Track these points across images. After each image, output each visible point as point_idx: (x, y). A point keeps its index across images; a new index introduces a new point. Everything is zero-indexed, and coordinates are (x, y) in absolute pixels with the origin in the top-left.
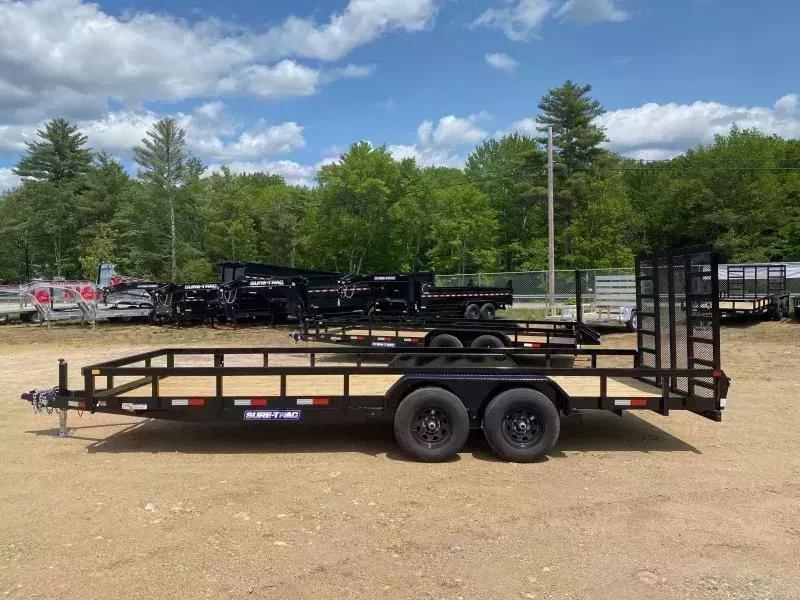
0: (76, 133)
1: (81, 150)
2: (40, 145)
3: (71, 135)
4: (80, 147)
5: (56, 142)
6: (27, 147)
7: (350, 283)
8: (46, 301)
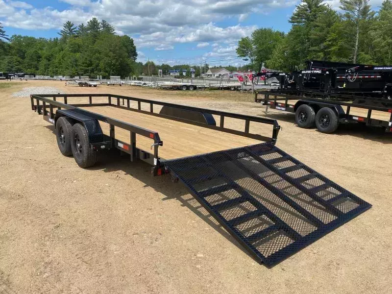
2: (302, 6)
4: (320, 4)
5: (308, 3)
6: (296, 8)
7: (354, 72)
8: (242, 81)
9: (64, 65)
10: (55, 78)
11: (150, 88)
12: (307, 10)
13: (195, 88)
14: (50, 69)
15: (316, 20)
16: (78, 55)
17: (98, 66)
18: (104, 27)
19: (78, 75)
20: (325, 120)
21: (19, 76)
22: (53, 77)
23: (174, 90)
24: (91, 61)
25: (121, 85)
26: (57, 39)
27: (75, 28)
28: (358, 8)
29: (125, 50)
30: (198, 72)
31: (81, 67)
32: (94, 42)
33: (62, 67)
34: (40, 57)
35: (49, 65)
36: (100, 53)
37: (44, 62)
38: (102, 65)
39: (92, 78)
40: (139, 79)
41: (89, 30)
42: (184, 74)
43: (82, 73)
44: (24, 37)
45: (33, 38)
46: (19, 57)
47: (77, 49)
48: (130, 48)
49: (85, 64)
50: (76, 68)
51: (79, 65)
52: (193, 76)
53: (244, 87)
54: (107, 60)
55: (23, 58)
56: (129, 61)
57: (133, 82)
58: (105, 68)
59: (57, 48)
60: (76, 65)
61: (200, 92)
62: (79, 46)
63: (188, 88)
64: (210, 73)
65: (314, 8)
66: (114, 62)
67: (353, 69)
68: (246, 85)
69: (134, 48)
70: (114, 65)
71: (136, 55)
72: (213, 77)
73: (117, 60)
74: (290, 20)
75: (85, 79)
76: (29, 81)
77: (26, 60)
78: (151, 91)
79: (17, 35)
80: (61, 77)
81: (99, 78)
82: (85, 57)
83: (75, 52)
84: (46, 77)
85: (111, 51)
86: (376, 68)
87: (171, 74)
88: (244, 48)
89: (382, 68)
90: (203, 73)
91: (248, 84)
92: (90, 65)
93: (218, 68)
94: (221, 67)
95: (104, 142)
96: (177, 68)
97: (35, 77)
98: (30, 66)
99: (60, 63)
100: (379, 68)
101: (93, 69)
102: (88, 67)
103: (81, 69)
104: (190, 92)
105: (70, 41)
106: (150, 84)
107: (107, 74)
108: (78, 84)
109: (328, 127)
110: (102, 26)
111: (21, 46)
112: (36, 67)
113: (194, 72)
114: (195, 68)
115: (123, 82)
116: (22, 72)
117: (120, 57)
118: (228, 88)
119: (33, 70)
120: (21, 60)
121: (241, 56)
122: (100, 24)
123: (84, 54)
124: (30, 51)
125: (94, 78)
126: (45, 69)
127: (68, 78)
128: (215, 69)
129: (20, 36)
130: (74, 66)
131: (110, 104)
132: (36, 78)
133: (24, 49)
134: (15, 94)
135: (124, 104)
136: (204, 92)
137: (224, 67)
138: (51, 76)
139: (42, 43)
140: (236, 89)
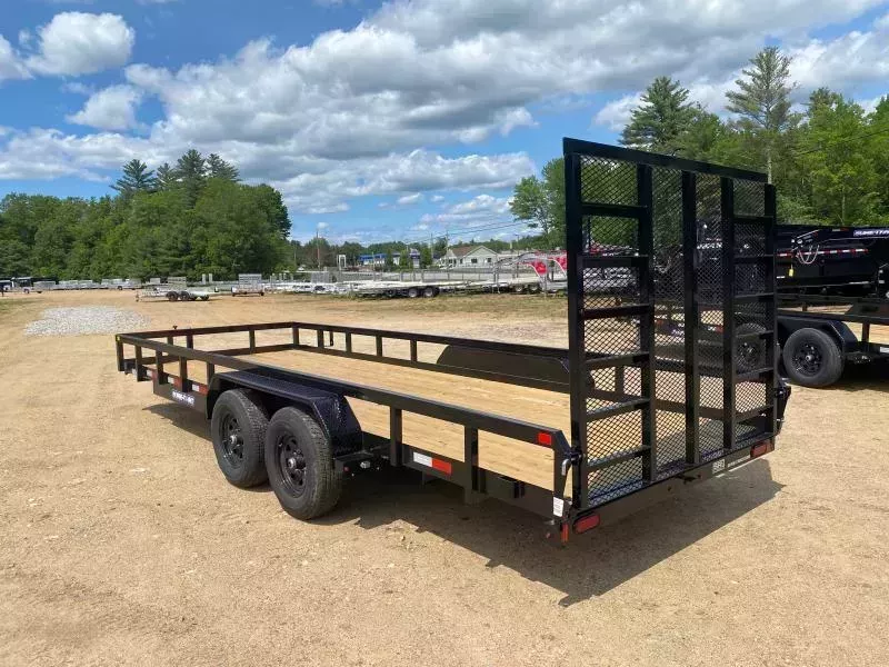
0: (678, 89)
1: (683, 108)
2: (644, 110)
3: (673, 93)
4: (682, 104)
5: (657, 103)
6: (632, 115)
7: (808, 244)
8: (543, 271)
9: (123, 254)
10: (105, 283)
11: (336, 296)
12: (655, 117)
13: (436, 292)
14: (94, 264)
15: (678, 138)
16: (157, 231)
17: (203, 252)
18: (213, 169)
19: (158, 274)
20: (810, 357)
21: (23, 285)
22: (100, 282)
23: (390, 298)
24: (187, 244)
25: (262, 294)
26: (108, 198)
27: (150, 174)
28: (765, 109)
29: (265, 214)
30: (428, 256)
31: (164, 257)
32: (193, 203)
33: (120, 259)
34: (70, 240)
35: (90, 256)
36: (207, 226)
37: (80, 249)
38: (211, 251)
39: (193, 280)
40: (298, 277)
41: (179, 177)
42: (396, 262)
43: (168, 269)
44: (34, 197)
45: (55, 200)
46: (22, 241)
47: (153, 218)
48: (274, 211)
49: (172, 252)
50: (154, 260)
51: (161, 254)
52: (416, 265)
53: (550, 286)
54: (223, 239)
55: (31, 243)
56: (273, 239)
57: (290, 286)
58: (219, 257)
59: (107, 219)
60: (154, 254)
61: (451, 300)
62: (161, 211)
63: (420, 292)
64: (453, 257)
65: (668, 112)
66: (239, 243)
67: (807, 236)
68: (553, 281)
69: (284, 210)
70: (240, 250)
71: (287, 225)
72: (459, 266)
73: (246, 238)
74: (622, 139)
75: (178, 285)
76: (45, 294)
77: (37, 248)
78: (339, 303)
79: (18, 195)
80: (118, 281)
81: (207, 280)
82: (174, 234)
83: (150, 224)
84: (85, 284)
85: (231, 219)
86: (858, 233)
87: (366, 263)
88: (527, 201)
89: (871, 233)
90: (437, 257)
91: (556, 277)
92: (187, 251)
93: (466, 245)
94: (473, 244)
95: (364, 452)
96: (377, 249)
97: (57, 283)
98: (46, 259)
99: (116, 251)
100: (865, 233)
101: (192, 260)
102: (180, 256)
103: (165, 262)
104: (428, 302)
105: (139, 203)
106: (332, 287)
107: (224, 270)
108: (167, 296)
109: (820, 373)
110: (210, 166)
111: (24, 217)
112: (62, 262)
113: (419, 257)
114: (416, 246)
115: (268, 286)
116: (28, 275)
117: (252, 231)
118: (509, 290)
119: (54, 269)
120: (24, 247)
121: (522, 218)
122: (206, 164)
123: (171, 228)
124: (46, 227)
125: (195, 280)
126: (82, 266)
127: (136, 283)
128: (462, 248)
129: (23, 197)
130: (149, 255)
131: (296, 346)
132: (60, 286)
133: (30, 224)
134: (32, 328)
135: (332, 345)
136: (460, 300)
137: (480, 244)
138: (95, 281)
139: (75, 208)
140: (527, 289)
